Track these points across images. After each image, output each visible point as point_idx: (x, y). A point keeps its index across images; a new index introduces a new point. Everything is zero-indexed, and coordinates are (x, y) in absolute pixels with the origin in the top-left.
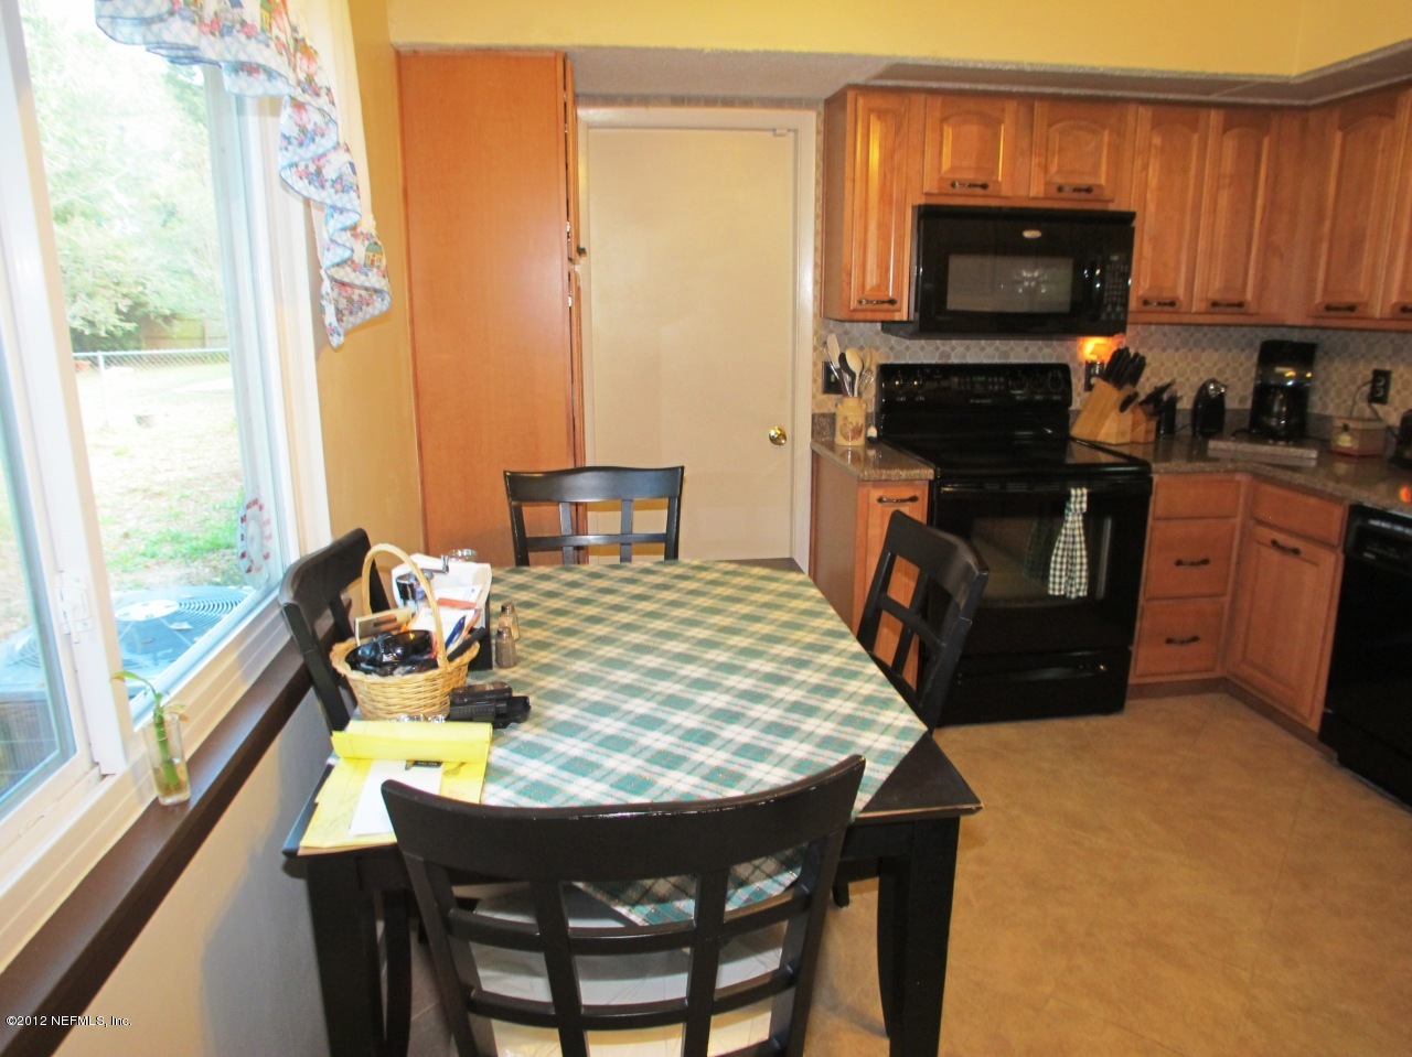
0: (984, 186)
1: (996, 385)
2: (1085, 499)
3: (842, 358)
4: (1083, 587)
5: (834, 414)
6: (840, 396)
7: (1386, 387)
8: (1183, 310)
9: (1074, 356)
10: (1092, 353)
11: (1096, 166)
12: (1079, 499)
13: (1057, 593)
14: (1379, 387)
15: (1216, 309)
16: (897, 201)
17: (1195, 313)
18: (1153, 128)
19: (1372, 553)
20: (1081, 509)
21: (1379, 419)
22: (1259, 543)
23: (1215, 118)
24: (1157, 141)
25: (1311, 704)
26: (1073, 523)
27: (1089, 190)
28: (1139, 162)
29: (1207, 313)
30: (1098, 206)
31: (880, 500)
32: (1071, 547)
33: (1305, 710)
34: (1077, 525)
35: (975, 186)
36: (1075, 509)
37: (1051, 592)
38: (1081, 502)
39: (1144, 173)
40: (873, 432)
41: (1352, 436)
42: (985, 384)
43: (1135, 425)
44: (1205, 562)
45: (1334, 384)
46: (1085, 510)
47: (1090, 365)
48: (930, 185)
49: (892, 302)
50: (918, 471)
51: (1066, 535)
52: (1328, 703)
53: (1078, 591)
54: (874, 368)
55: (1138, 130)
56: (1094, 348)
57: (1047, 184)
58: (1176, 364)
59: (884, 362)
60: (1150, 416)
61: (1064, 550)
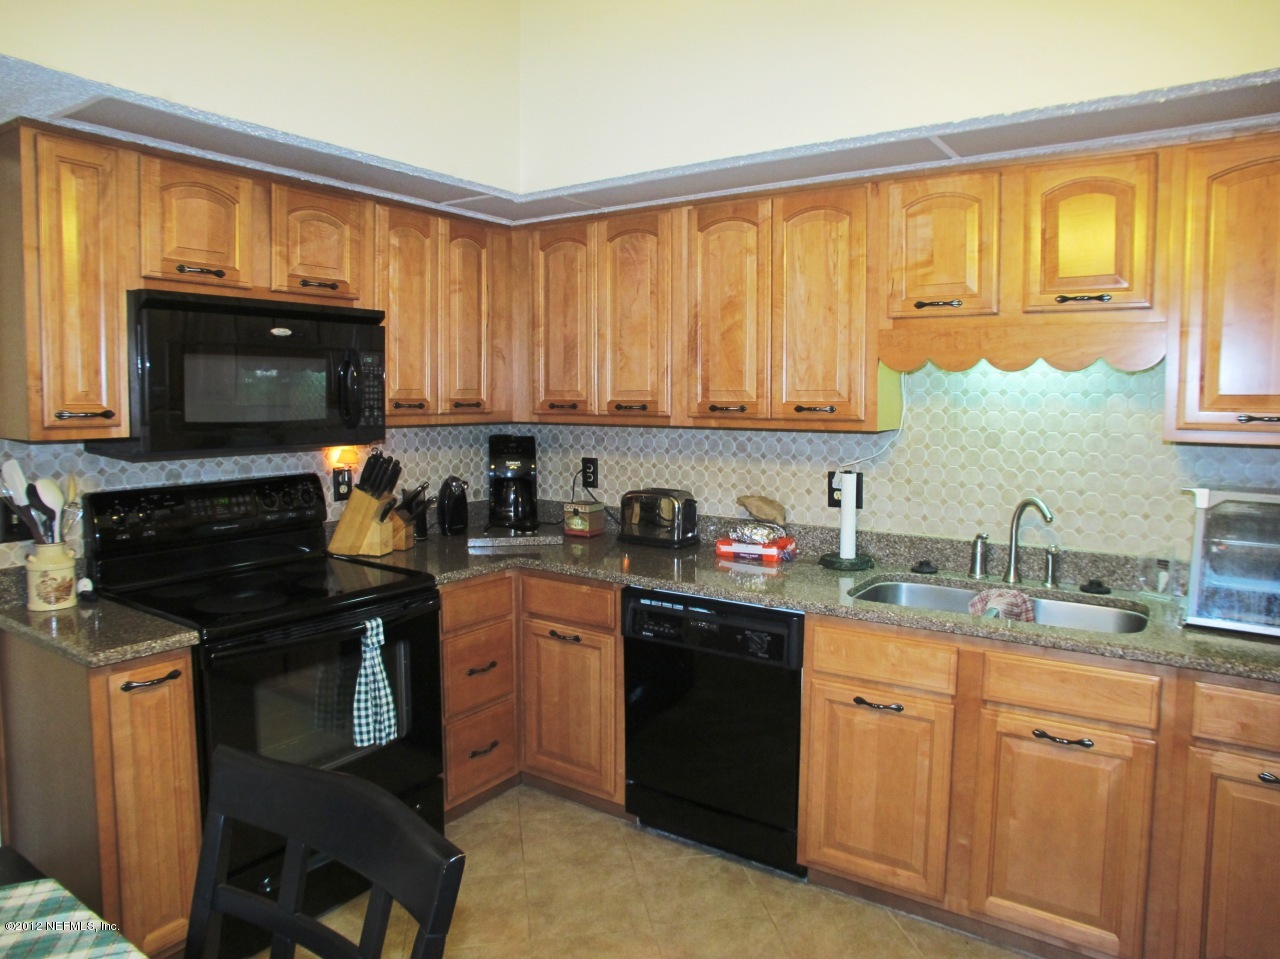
0: (219, 274)
1: (244, 505)
2: (381, 629)
3: (32, 491)
4: (393, 729)
5: (23, 568)
6: (29, 542)
7: (595, 473)
8: (430, 412)
9: (321, 465)
10: (339, 462)
11: (340, 259)
12: (375, 631)
13: (366, 744)
14: (589, 472)
15: (460, 410)
16: (106, 285)
17: (442, 414)
18: (390, 229)
19: (648, 630)
20: (379, 642)
21: (597, 502)
22: (536, 635)
23: (442, 226)
24: (395, 241)
25: (615, 779)
26: (372, 659)
27: (333, 286)
28: (380, 260)
29: (451, 414)
30: (342, 304)
31: (127, 687)
32: (372, 686)
33: (609, 787)
34: (376, 661)
35: (209, 272)
36: (373, 644)
37: (359, 745)
38: (377, 635)
39: (386, 273)
40: (86, 585)
41: (583, 519)
42: (228, 507)
43: (395, 530)
44: (493, 664)
45: (550, 473)
46: (383, 643)
47: (338, 473)
48: (152, 267)
49: (108, 414)
50: (177, 638)
51: (366, 676)
52: (629, 774)
53: (389, 734)
54: (79, 500)
55: (377, 227)
56: (343, 457)
57: (291, 276)
58: (417, 464)
59: (91, 490)
60: (407, 522)
61: (366, 692)
